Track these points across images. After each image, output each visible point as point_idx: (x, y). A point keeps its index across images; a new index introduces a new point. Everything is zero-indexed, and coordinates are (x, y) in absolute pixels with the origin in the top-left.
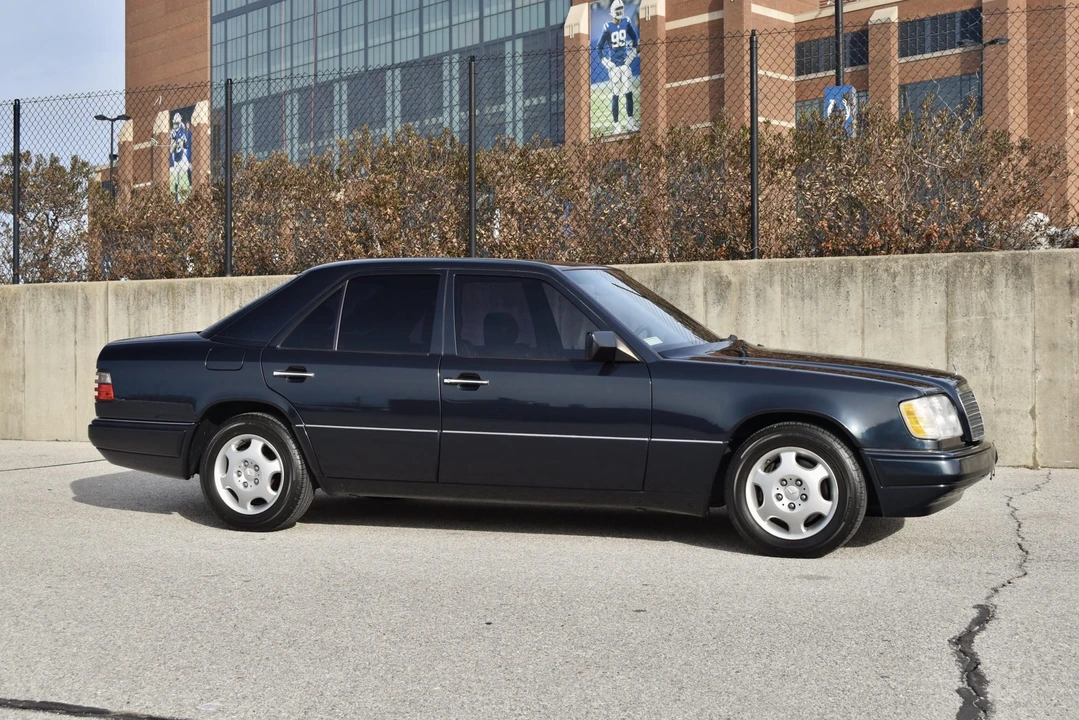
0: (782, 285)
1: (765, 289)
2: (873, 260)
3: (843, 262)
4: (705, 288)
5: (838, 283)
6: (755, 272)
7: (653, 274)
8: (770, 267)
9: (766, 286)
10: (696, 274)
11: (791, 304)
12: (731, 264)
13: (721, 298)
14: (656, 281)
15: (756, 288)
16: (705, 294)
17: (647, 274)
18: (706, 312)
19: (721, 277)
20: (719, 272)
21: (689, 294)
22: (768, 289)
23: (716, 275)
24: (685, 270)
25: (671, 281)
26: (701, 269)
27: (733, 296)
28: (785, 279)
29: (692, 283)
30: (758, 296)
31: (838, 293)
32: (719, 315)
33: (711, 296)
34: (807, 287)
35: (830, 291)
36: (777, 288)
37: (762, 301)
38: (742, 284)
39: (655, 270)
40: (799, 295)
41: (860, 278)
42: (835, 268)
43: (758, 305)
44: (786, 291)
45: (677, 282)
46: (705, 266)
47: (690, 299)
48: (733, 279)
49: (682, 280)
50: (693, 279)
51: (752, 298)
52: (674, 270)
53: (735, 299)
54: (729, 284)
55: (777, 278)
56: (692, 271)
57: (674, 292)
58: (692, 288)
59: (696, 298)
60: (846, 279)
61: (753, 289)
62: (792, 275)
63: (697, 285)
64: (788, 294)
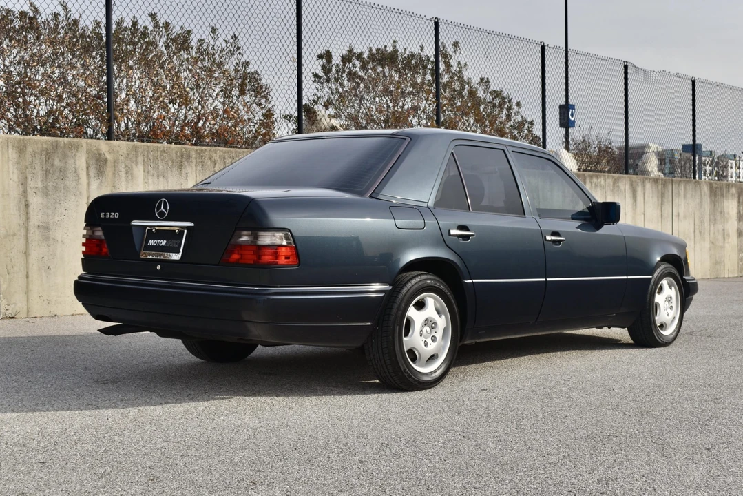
0: (144, 165)
1: (132, 167)
2: (202, 150)
3: (184, 150)
4: (87, 163)
5: (181, 166)
6: (125, 152)
7: (45, 146)
8: (135, 148)
9: (133, 164)
10: (80, 150)
11: (150, 181)
12: (107, 144)
13: (100, 172)
14: (47, 153)
15: (126, 166)
16: (87, 168)
17: (40, 146)
18: (89, 184)
19: (100, 154)
20: (98, 150)
21: (75, 168)
22: (134, 166)
23: (96, 152)
24: (71, 145)
25: (60, 155)
26: (84, 145)
27: (109, 171)
28: (146, 159)
29: (77, 158)
30: (127, 173)
31: (181, 173)
32: (98, 187)
33: (93, 171)
34: (161, 167)
35: (175, 171)
36: (141, 167)
37: (130, 177)
38: (116, 162)
39: (46, 143)
40: (156, 174)
41: (194, 163)
42: (178, 154)
43: (127, 181)
44: (146, 171)
45: (65, 156)
46: (87, 143)
47: (75, 172)
48: (109, 156)
49: (70, 154)
50: (78, 154)
51: (123, 174)
52: (62, 145)
53: (110, 174)
54: (106, 160)
55: (140, 159)
56: (77, 147)
57: (62, 165)
58: (77, 162)
59: (81, 172)
60: (186, 163)
61: (123, 166)
62: (151, 157)
63: (81, 160)
64: (148, 172)
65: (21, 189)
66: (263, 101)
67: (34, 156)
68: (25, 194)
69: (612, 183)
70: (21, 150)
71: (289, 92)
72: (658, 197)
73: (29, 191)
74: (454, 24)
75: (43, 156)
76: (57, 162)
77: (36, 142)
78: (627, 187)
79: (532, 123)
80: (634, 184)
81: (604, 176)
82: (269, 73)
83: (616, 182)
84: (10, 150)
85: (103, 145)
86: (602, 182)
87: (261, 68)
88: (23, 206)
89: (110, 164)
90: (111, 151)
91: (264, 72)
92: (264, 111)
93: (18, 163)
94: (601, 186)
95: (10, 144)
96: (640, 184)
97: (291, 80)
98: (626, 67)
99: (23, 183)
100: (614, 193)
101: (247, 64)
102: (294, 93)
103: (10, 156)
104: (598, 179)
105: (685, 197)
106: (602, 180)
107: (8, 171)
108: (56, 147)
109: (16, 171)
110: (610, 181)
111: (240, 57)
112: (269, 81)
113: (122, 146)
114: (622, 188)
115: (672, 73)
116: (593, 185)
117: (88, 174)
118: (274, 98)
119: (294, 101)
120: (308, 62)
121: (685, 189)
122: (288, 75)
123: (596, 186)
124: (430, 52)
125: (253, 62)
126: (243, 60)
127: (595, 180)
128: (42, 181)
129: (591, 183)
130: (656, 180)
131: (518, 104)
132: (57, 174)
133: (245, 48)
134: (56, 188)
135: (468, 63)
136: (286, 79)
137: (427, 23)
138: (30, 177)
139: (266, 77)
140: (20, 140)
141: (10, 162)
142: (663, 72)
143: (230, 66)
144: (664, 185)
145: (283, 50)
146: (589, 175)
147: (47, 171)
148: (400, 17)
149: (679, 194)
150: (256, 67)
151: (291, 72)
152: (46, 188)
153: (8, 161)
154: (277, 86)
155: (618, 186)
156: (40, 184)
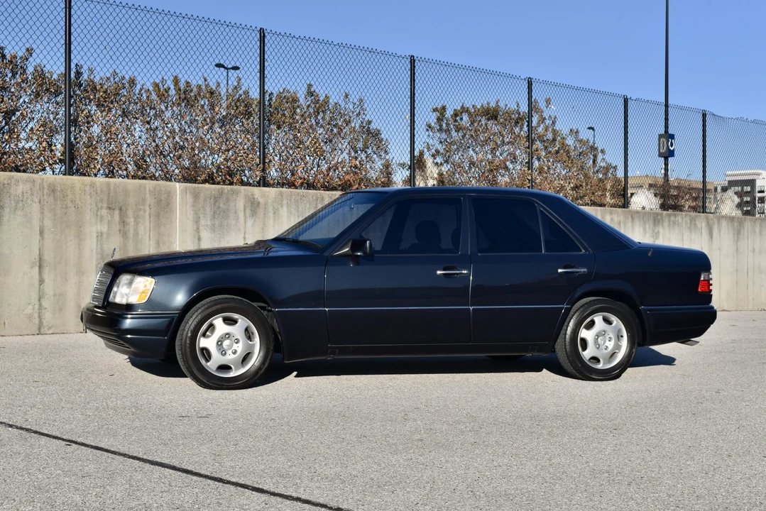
0: (287, 207)
1: (278, 209)
3: (319, 195)
4: (244, 206)
6: (273, 196)
7: (213, 193)
8: (281, 193)
10: (239, 195)
12: (259, 190)
13: (254, 213)
14: (215, 198)
15: (274, 208)
16: (245, 210)
17: (209, 192)
18: (245, 222)
19: (254, 199)
20: (252, 195)
21: (235, 210)
22: (280, 208)
23: (251, 197)
24: (233, 192)
25: (224, 199)
26: (243, 191)
27: (260, 212)
28: (289, 202)
29: (237, 202)
30: (274, 213)
32: (252, 225)
33: (248, 212)
34: (300, 209)
36: (285, 208)
37: (277, 217)
38: (266, 204)
39: (214, 190)
40: (296, 214)
43: (274, 220)
45: (228, 200)
46: (244, 190)
47: (236, 213)
48: (261, 200)
49: (232, 199)
50: (238, 199)
51: (271, 214)
52: (226, 191)
53: (262, 214)
54: (259, 203)
55: (285, 202)
56: (237, 193)
57: (226, 207)
58: (237, 205)
59: (239, 213)
61: (272, 208)
62: (293, 200)
63: (240, 203)
64: (290, 213)
65: (195, 227)
66: (382, 154)
67: (205, 200)
68: (198, 230)
69: (689, 221)
70: (196, 196)
71: (403, 145)
72: (734, 235)
73: (201, 228)
74: (546, 82)
75: (212, 200)
76: (221, 205)
77: (207, 189)
78: (704, 225)
79: (615, 168)
80: (711, 222)
81: (682, 215)
82: (387, 129)
83: (693, 220)
84: (188, 196)
85: (257, 192)
86: (680, 220)
87: (381, 125)
88: (196, 240)
89: (262, 206)
90: (263, 196)
91: (383, 129)
92: (383, 162)
93: (193, 206)
94: (678, 224)
95: (188, 192)
96: (716, 222)
97: (405, 134)
98: (704, 116)
99: (197, 221)
100: (691, 231)
101: (370, 122)
102: (407, 145)
103: (188, 200)
104: (675, 217)
105: (760, 233)
106: (679, 219)
107: (186, 213)
108: (221, 193)
109: (192, 212)
110: (688, 219)
111: (364, 117)
112: (387, 136)
113: (271, 192)
114: (699, 225)
115: (749, 120)
116: (671, 223)
117: (245, 215)
118: (391, 151)
119: (407, 152)
120: (419, 119)
121: (761, 226)
122: (403, 131)
123: (674, 223)
124: (524, 108)
125: (374, 121)
126: (366, 119)
127: (672, 218)
128: (211, 220)
129: (669, 221)
130: (732, 219)
131: (603, 151)
132: (222, 214)
133: (368, 109)
134: (221, 225)
135: (557, 116)
136: (401, 134)
137: (522, 83)
138: (202, 216)
139: (385, 132)
140: (195, 187)
141: (188, 206)
142: (741, 119)
143: (356, 124)
144: (740, 222)
145: (399, 109)
146: (667, 214)
147: (215, 213)
148: (498, 78)
149: (754, 231)
150: (377, 124)
151: (405, 128)
152: (214, 225)
153: (186, 204)
154: (393, 140)
155: (695, 224)
156: (209, 223)
